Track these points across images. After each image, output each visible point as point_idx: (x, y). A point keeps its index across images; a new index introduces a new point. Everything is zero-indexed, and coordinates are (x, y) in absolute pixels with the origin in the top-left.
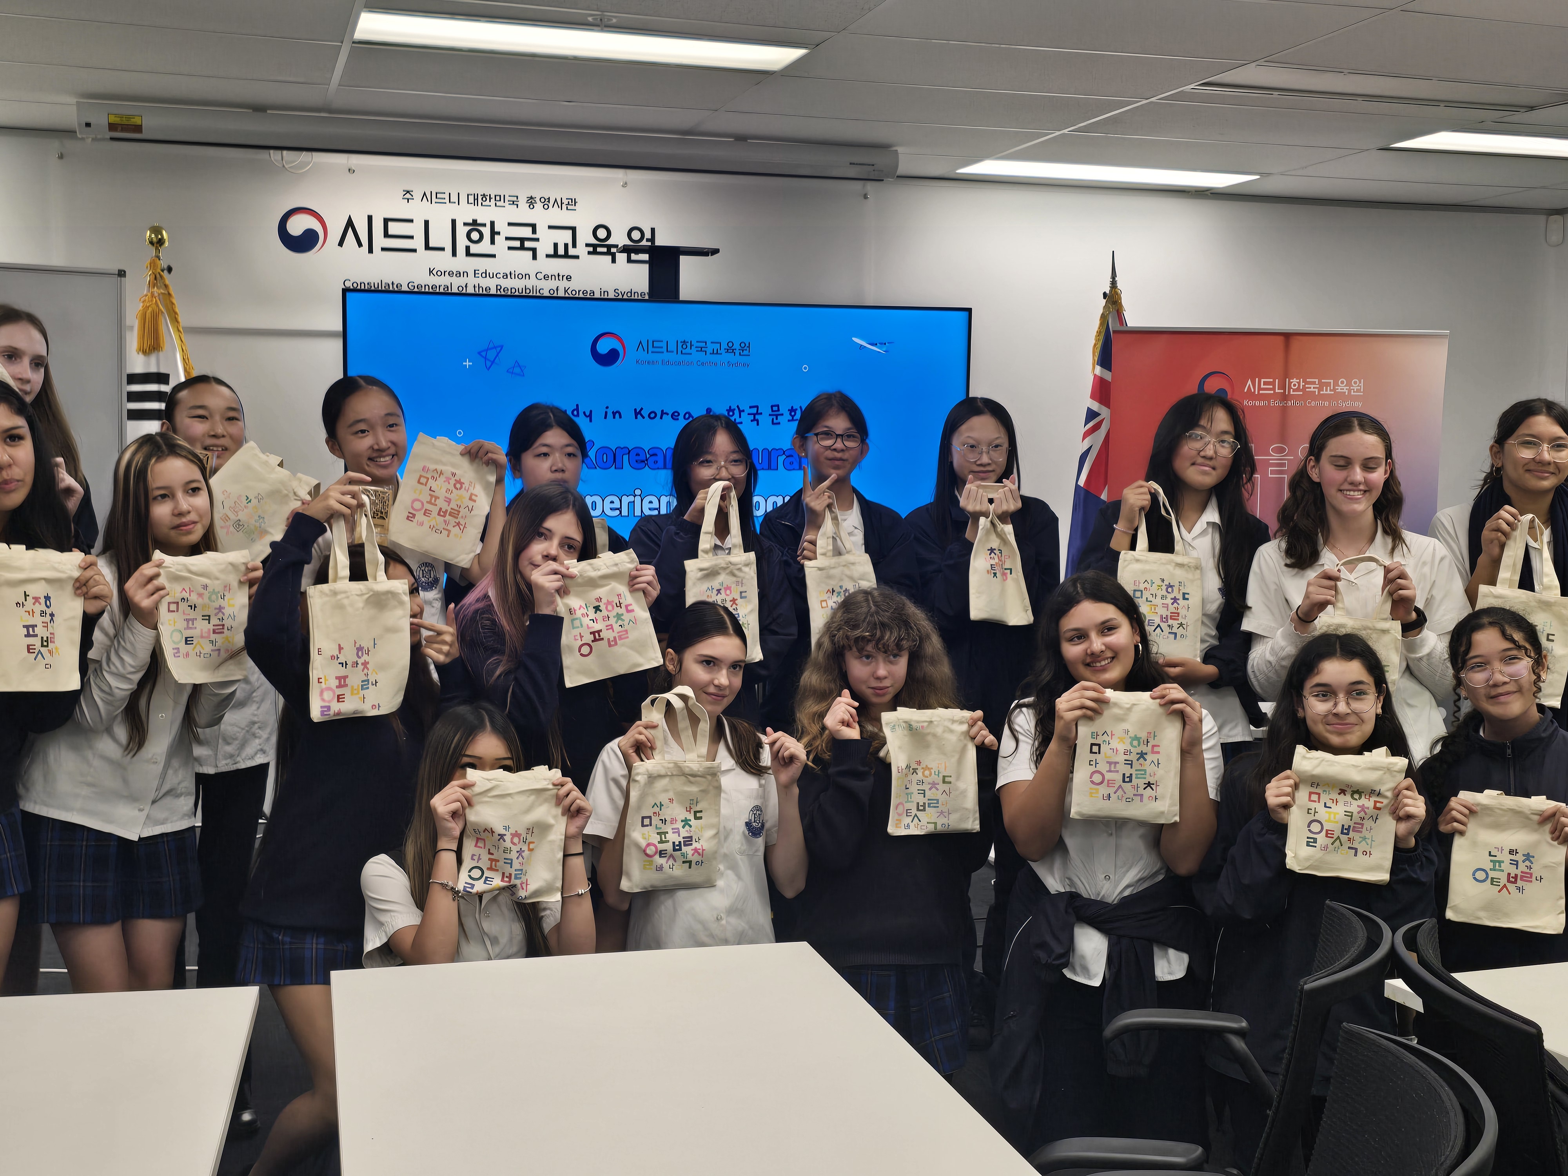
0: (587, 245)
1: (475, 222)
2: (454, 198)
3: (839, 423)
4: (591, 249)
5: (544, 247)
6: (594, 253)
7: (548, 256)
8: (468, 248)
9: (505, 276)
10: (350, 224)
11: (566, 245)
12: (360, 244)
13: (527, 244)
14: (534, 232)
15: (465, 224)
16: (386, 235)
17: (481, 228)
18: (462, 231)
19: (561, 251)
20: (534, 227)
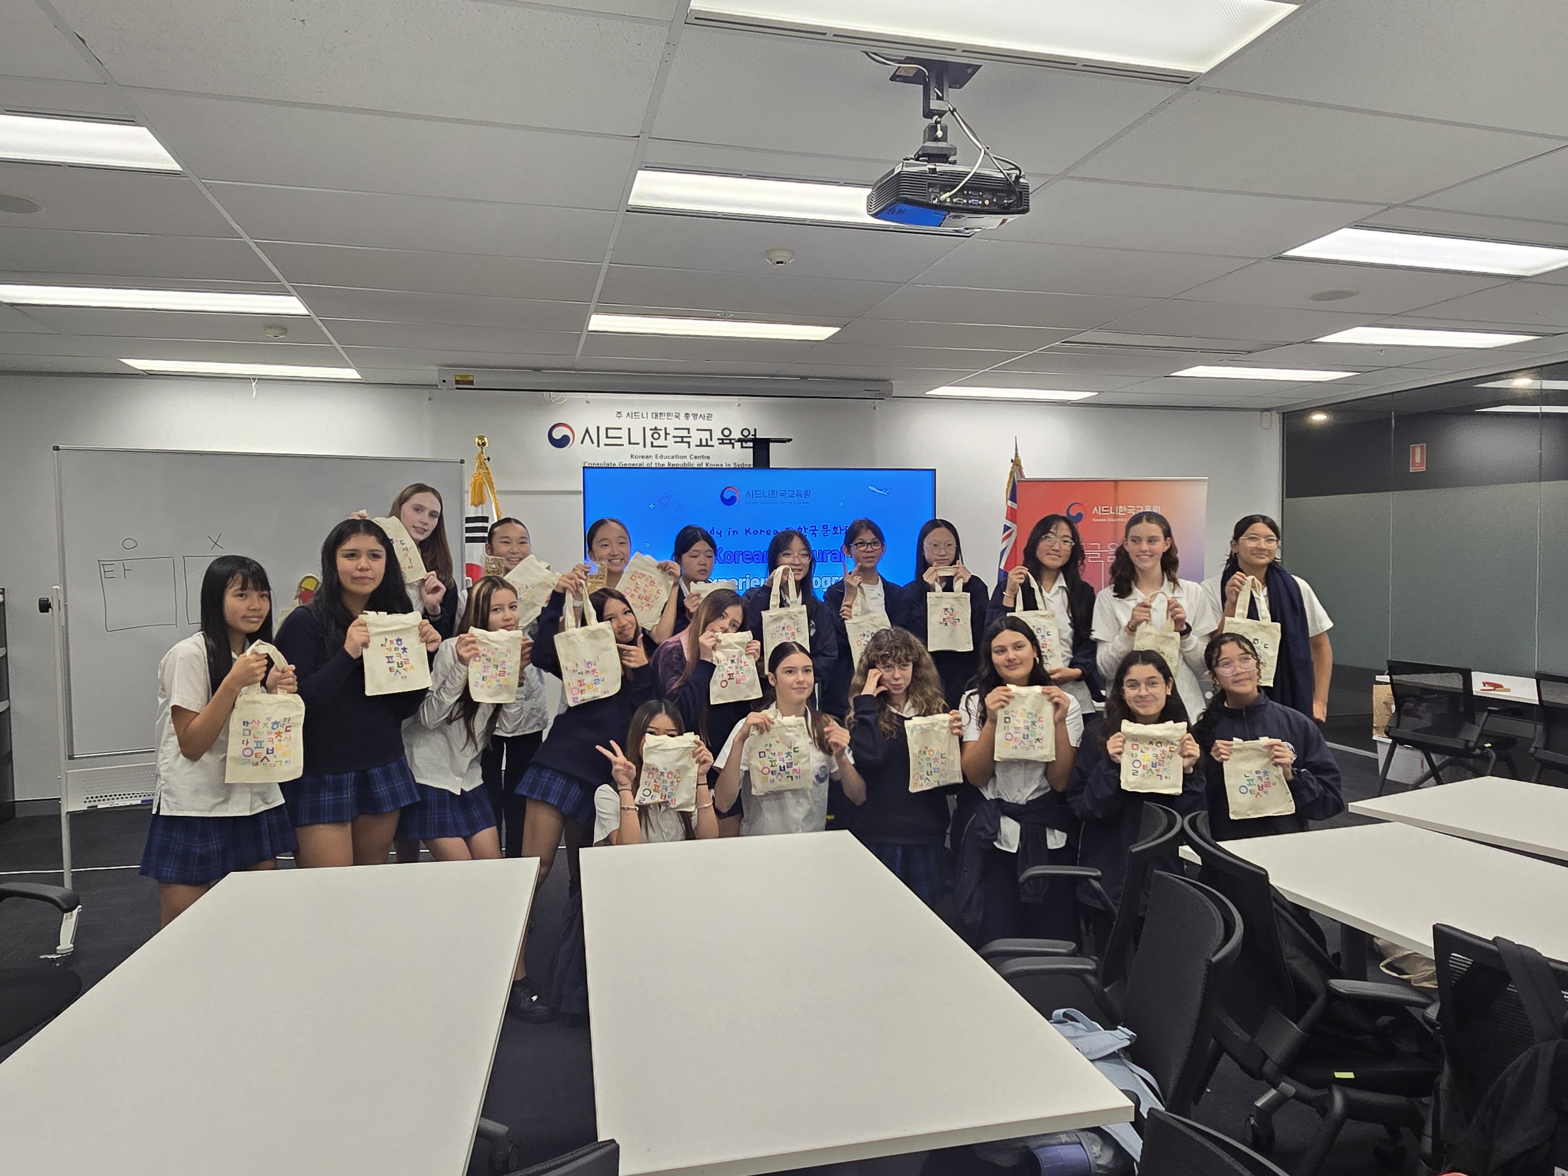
0: (718, 439)
1: (656, 428)
2: (645, 415)
3: (868, 536)
4: (721, 441)
5: (694, 441)
6: (723, 443)
7: (697, 446)
8: (652, 443)
9: (673, 457)
10: (587, 431)
11: (707, 440)
12: (593, 443)
13: (685, 440)
14: (689, 433)
15: (651, 430)
16: (607, 437)
17: (659, 432)
18: (649, 433)
19: (704, 443)
20: (688, 429)
